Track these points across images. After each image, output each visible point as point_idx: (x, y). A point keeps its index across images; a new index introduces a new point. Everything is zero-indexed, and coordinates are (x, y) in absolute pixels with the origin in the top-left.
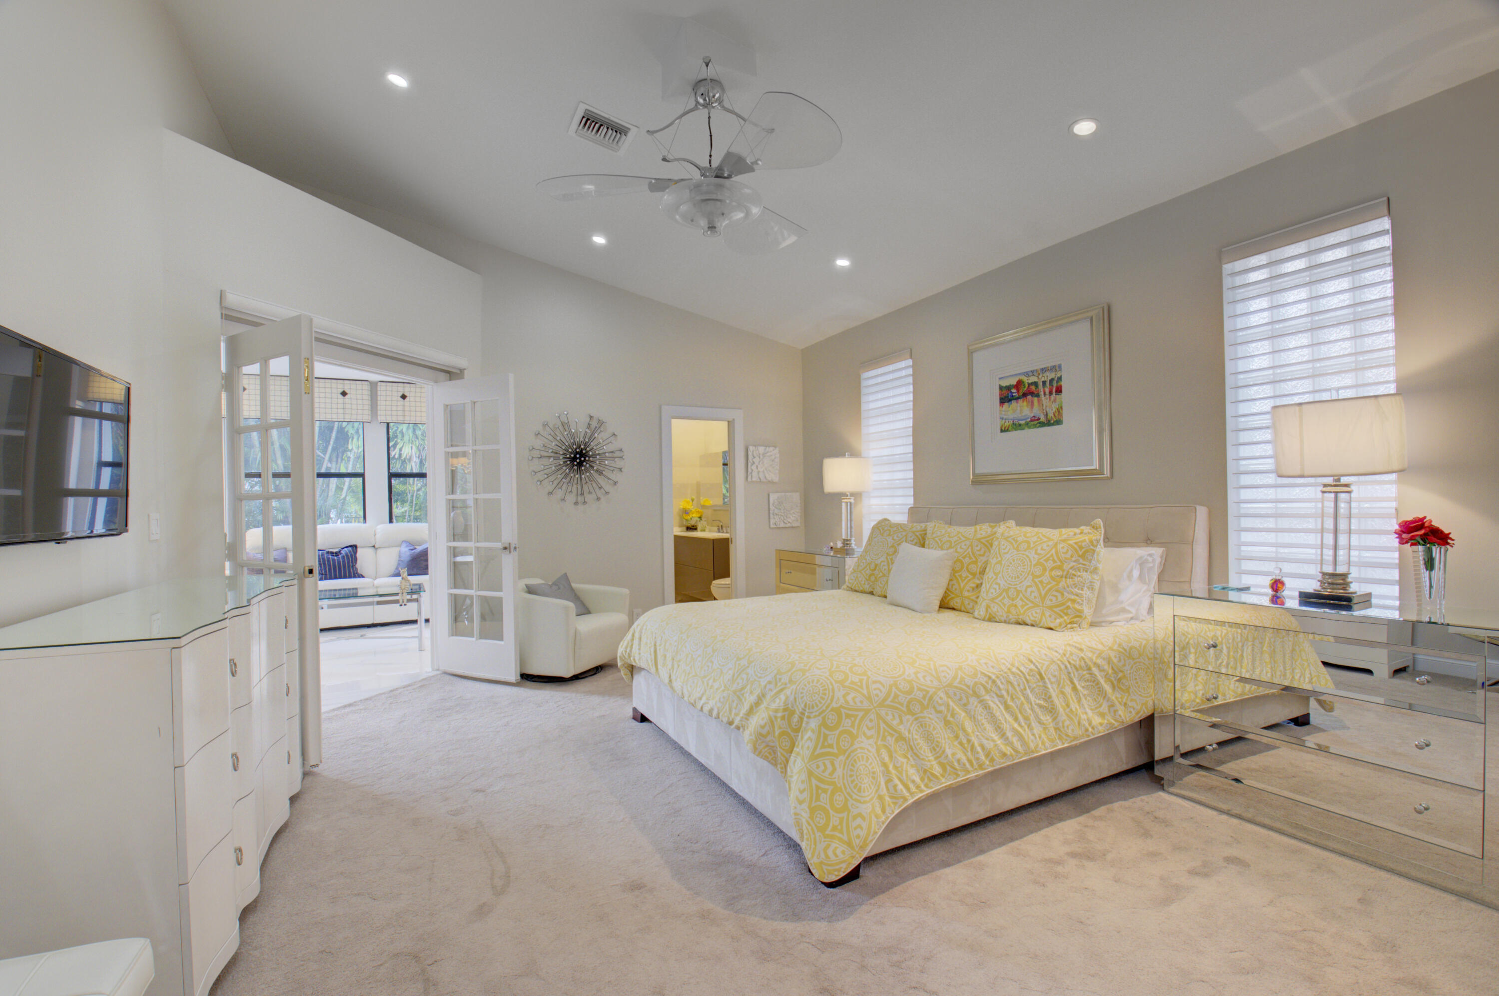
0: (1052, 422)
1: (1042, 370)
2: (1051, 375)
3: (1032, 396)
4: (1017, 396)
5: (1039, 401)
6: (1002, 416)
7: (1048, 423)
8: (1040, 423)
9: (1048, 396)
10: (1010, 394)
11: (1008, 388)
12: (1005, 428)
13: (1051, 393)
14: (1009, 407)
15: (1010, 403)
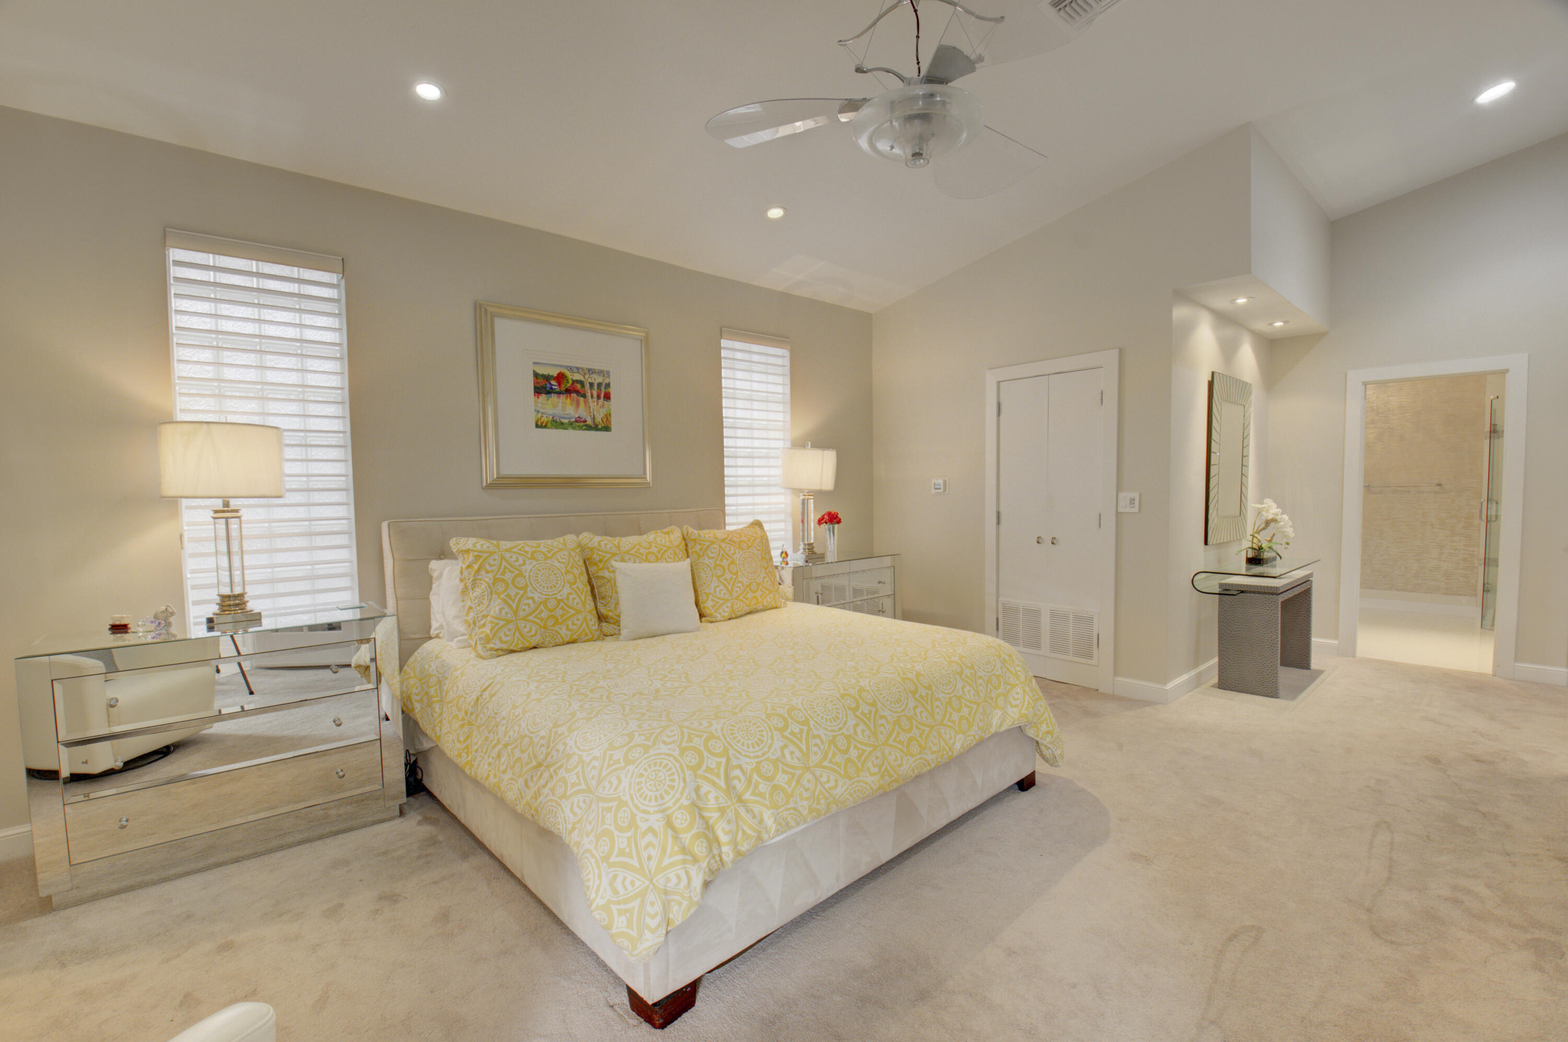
0: (600, 427)
1: (589, 370)
2: (599, 379)
3: (578, 395)
4: (558, 390)
5: (585, 402)
6: (538, 409)
7: (595, 428)
8: (586, 425)
9: (595, 400)
10: (548, 385)
11: (547, 378)
12: (542, 424)
13: (599, 397)
14: (548, 400)
15: (549, 395)
